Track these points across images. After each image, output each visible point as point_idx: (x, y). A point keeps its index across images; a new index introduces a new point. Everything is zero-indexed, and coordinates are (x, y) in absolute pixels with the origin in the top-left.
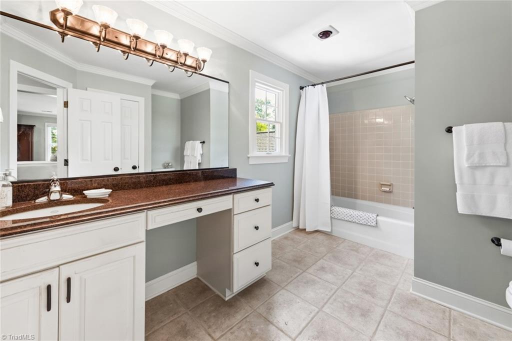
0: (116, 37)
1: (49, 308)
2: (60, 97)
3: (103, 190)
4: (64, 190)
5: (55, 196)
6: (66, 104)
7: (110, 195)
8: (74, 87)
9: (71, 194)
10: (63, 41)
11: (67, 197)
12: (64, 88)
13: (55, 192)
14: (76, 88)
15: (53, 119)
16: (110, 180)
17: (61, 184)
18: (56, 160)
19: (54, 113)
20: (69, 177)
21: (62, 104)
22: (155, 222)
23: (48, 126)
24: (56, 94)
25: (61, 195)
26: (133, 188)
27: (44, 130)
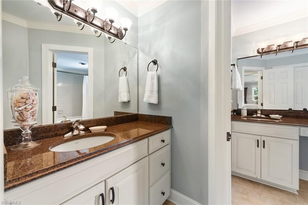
0: (285, 46)
1: (258, 147)
2: (259, 75)
3: (278, 116)
4: (262, 114)
5: (259, 115)
6: (262, 78)
7: (281, 118)
8: (265, 69)
9: (265, 116)
10: (261, 57)
11: (263, 116)
12: (261, 70)
13: (259, 113)
14: (267, 69)
15: (256, 83)
16: (282, 112)
17: (261, 111)
18: (257, 104)
19: (256, 80)
20: (264, 109)
21: (260, 78)
22: (305, 133)
23: (253, 87)
24: (257, 73)
25: (261, 115)
26: (295, 118)
27: (251, 89)
